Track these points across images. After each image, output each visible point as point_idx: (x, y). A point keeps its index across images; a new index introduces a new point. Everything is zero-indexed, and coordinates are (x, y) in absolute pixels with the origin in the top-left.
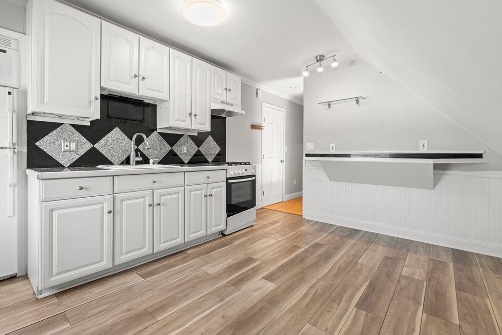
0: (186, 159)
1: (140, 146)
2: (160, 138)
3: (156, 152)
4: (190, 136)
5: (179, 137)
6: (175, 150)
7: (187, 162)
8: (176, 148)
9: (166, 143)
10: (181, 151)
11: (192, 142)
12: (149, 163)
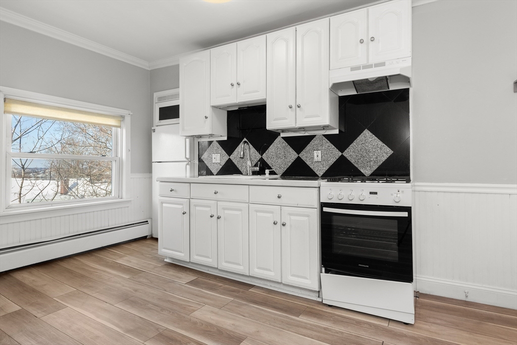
0: (320, 170)
1: (264, 155)
2: (284, 144)
3: (279, 161)
4: (326, 136)
5: (308, 139)
6: (304, 158)
7: (322, 174)
8: (304, 155)
9: (291, 150)
10: (313, 158)
11: (329, 144)
12: (265, 174)
